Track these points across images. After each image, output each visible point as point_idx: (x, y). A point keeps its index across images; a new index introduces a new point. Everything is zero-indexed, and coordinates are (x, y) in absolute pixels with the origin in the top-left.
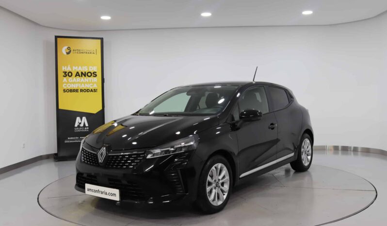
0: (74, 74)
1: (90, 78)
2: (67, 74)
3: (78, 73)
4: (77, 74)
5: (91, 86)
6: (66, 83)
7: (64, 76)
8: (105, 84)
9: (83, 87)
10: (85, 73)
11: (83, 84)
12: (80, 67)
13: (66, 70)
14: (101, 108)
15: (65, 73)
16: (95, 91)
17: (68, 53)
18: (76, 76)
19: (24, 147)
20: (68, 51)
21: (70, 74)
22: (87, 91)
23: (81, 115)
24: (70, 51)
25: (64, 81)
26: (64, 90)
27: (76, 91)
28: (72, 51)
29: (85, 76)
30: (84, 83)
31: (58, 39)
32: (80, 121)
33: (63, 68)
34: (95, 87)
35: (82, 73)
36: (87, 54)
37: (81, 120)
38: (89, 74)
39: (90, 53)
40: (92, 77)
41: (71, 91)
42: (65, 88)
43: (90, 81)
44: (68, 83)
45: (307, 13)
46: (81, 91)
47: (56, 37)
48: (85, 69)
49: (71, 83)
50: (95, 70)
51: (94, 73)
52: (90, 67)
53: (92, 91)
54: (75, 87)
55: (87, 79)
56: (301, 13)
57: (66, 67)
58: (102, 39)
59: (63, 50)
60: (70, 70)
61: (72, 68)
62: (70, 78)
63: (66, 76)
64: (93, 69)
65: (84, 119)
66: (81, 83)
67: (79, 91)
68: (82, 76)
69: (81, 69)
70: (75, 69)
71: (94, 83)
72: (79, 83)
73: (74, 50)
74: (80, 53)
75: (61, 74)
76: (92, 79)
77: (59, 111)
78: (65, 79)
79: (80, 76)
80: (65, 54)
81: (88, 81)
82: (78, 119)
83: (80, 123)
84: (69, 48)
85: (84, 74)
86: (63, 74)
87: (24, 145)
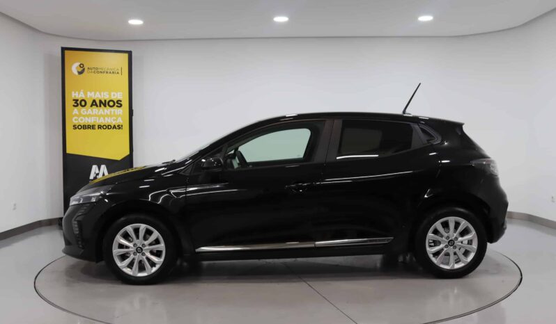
0: (89, 103)
1: (112, 109)
2: (79, 102)
3: (94, 101)
4: (94, 103)
5: (114, 120)
6: (76, 116)
7: (74, 106)
8: (133, 117)
9: (102, 121)
10: (105, 101)
11: (102, 118)
12: (98, 93)
13: (77, 97)
14: (128, 153)
15: (76, 101)
16: (120, 127)
17: (80, 73)
18: (91, 106)
19: (14, 209)
20: (80, 70)
21: (83, 103)
22: (108, 127)
23: (99, 162)
24: (84, 70)
25: (74, 113)
26: (74, 126)
27: (93, 127)
28: (86, 70)
29: (105, 106)
30: (104, 116)
31: (66, 52)
32: (97, 172)
33: (72, 95)
34: (119, 121)
35: (101, 101)
36: (109, 74)
37: (99, 169)
38: (111, 104)
39: (113, 73)
40: (115, 107)
41: (85, 127)
42: (76, 123)
43: (112, 113)
44: (80, 115)
45: (425, 18)
46: (100, 127)
47: (63, 49)
48: (105, 96)
49: (84, 116)
50: (119, 98)
51: (118, 101)
52: (112, 93)
53: (114, 127)
54: (90, 121)
55: (107, 110)
56: (417, 18)
57: (77, 92)
58: (130, 53)
59: (74, 68)
60: (84, 97)
61: (86, 94)
62: (83, 109)
63: (77, 106)
64: (116, 96)
65: (103, 167)
66: (100, 116)
67: (96, 127)
68: (100, 106)
69: (98, 96)
70: (91, 96)
71: (118, 116)
72: (95, 115)
73: (89, 68)
74: (98, 72)
75: (69, 103)
76: (116, 110)
77: (66, 157)
78: (76, 111)
79: (97, 106)
80: (77, 74)
81: (109, 113)
82: (94, 168)
83: (98, 174)
84: (81, 65)
85: (104, 104)
86: (73, 103)
87: (15, 205)
